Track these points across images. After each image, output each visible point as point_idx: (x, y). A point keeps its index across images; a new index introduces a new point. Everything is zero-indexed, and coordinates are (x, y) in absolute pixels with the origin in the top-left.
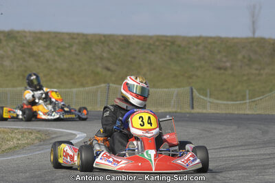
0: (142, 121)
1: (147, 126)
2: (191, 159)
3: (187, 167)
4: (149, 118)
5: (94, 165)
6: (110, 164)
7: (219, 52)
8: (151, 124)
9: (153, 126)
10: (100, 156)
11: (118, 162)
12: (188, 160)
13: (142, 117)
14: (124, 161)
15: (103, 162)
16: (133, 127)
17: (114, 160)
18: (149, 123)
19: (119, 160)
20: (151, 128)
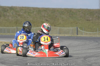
0: (45, 39)
1: (46, 41)
2: (62, 52)
3: (60, 55)
4: (47, 38)
5: (27, 55)
6: (32, 54)
7: (87, 14)
8: (48, 40)
9: (49, 41)
10: (29, 52)
11: (35, 54)
12: (60, 53)
13: (45, 38)
14: (37, 53)
15: (30, 54)
16: (41, 41)
17: (33, 53)
18: (47, 40)
19: (35, 53)
20: (48, 41)
